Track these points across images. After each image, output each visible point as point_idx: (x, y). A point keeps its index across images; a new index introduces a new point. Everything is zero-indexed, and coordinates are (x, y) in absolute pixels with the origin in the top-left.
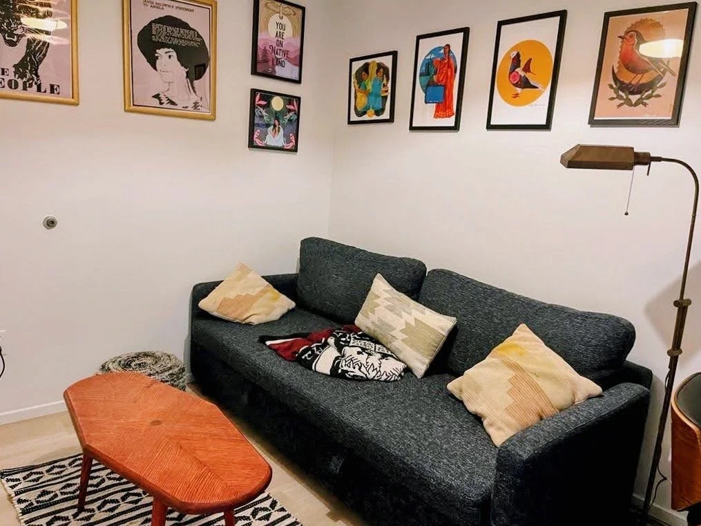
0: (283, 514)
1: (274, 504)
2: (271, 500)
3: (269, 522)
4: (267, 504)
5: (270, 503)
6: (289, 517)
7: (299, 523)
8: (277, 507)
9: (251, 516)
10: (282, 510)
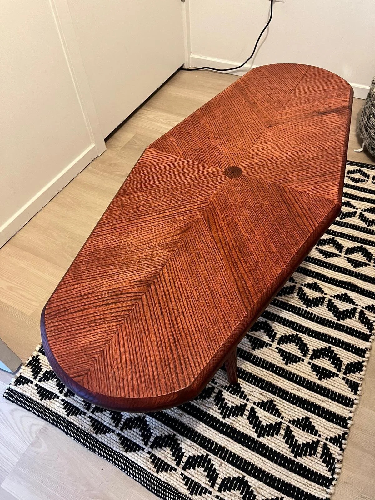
0: (347, 392)
1: (356, 367)
2: (361, 359)
3: (318, 382)
4: (347, 357)
5: (353, 361)
6: (347, 405)
7: (346, 427)
8: (354, 377)
9: (311, 353)
10: (354, 387)
